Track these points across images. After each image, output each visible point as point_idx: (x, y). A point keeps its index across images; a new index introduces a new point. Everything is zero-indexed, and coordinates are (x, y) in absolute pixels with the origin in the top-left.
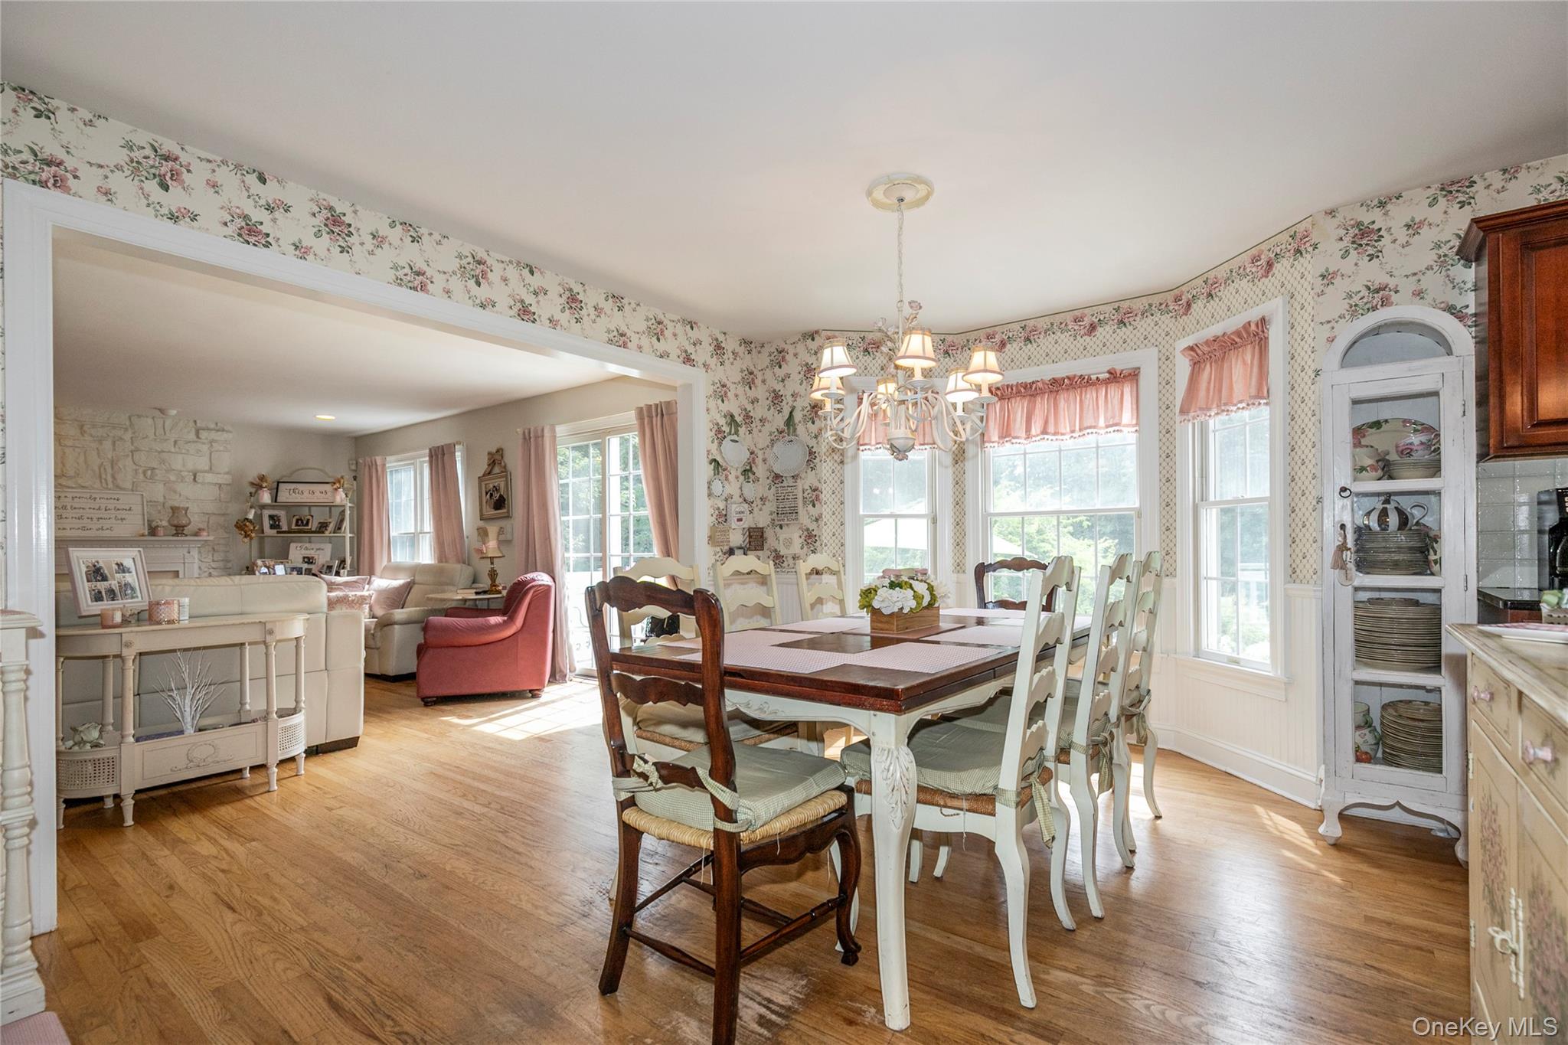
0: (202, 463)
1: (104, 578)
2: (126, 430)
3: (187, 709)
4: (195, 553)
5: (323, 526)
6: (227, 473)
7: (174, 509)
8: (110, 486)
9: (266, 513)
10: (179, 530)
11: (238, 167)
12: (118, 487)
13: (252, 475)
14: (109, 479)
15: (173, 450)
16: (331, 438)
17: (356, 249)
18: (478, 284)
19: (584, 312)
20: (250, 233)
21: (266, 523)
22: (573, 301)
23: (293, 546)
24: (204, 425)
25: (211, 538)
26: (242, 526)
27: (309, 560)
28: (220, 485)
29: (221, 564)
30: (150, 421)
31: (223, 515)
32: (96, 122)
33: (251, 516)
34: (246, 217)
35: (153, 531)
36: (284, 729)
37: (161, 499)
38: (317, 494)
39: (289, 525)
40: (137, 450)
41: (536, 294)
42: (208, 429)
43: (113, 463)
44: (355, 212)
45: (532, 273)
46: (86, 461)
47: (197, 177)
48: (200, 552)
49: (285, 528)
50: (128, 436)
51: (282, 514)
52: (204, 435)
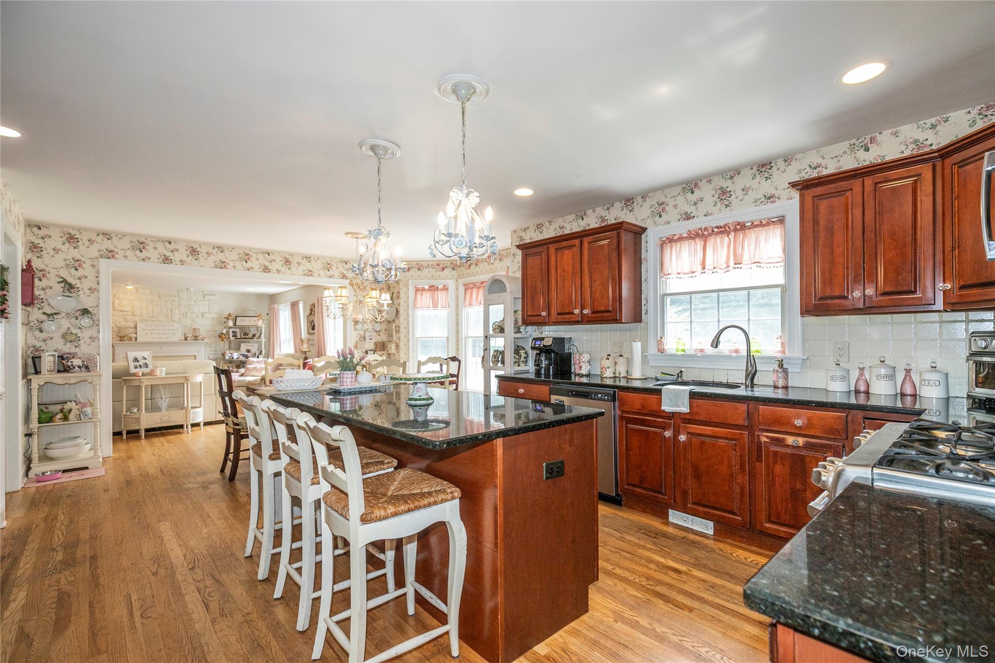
0: (206, 310)
1: (138, 361)
2: (176, 297)
3: (164, 404)
4: (203, 347)
5: (254, 335)
6: (216, 313)
7: (194, 329)
8: (170, 320)
9: (231, 330)
10: (196, 338)
11: (162, 241)
12: (173, 321)
13: (226, 314)
14: (170, 317)
15: (194, 304)
16: (260, 296)
17: (201, 259)
18: (246, 262)
19: (292, 265)
20: (166, 260)
21: (231, 334)
22: (287, 262)
23: (242, 344)
24: (206, 293)
25: (209, 341)
26: (221, 336)
27: (248, 351)
28: (213, 319)
29: (213, 352)
30: (185, 293)
31: (214, 331)
32: (123, 238)
33: (224, 332)
34: (165, 255)
35: (186, 339)
36: (193, 413)
37: (189, 325)
38: (252, 322)
39: (241, 336)
40: (180, 305)
41: (271, 262)
42: (208, 295)
43: (171, 311)
44: (200, 247)
45: (269, 255)
46: (161, 310)
47: (150, 248)
48: (205, 347)
49: (239, 337)
50: (177, 299)
51: (238, 330)
52: (206, 297)
